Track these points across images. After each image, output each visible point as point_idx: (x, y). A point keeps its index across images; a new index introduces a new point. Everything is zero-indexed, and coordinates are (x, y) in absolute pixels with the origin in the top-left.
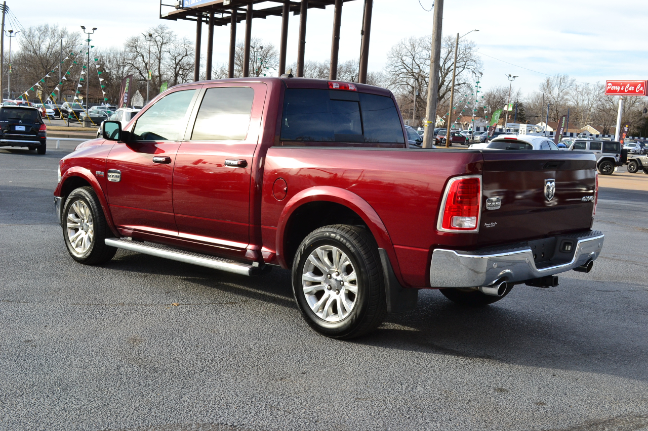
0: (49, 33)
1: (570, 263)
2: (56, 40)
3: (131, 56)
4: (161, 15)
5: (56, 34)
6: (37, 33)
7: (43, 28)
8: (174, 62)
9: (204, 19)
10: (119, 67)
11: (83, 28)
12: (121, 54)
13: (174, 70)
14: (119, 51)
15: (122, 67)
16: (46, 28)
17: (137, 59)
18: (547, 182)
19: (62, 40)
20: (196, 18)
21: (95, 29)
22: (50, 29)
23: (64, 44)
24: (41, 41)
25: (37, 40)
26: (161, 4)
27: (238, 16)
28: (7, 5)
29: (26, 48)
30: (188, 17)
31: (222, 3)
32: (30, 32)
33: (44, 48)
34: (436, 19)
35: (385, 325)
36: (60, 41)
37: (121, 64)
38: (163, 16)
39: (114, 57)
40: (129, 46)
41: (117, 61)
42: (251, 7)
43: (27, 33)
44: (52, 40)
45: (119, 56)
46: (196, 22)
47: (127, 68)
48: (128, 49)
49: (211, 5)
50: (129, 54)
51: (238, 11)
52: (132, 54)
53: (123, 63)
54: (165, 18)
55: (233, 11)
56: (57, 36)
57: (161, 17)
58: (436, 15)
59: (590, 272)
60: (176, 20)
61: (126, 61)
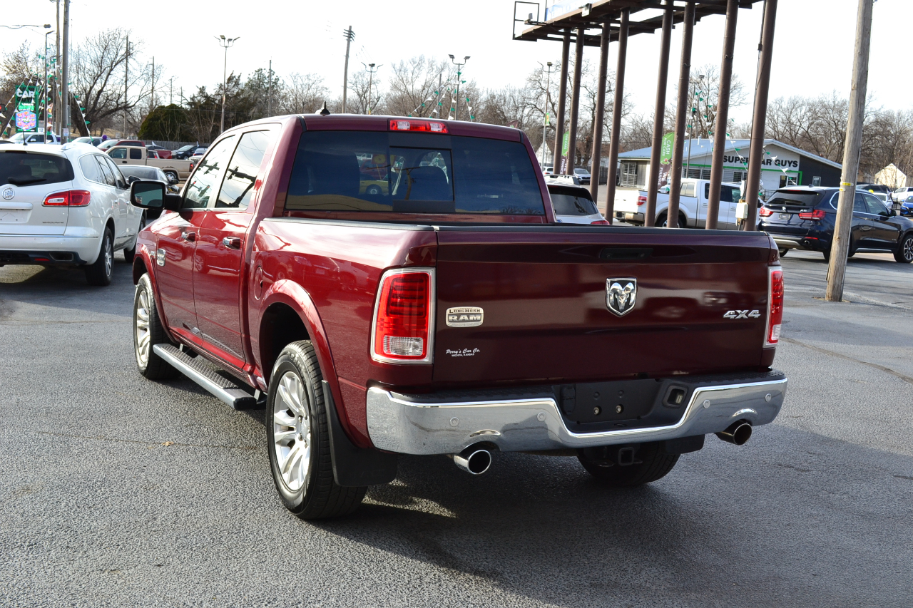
0: (426, 65)
1: (675, 426)
2: (434, 76)
3: (533, 94)
4: (514, 35)
5: (434, 67)
6: (410, 67)
7: (417, 60)
8: (592, 100)
9: (572, 38)
10: (517, 109)
11: (452, 57)
12: (520, 92)
13: (591, 112)
14: (517, 89)
15: (521, 109)
16: (421, 60)
17: (540, 98)
18: (612, 283)
19: (441, 75)
20: (562, 37)
21: (467, 58)
22: (426, 62)
23: (444, 79)
24: (414, 76)
25: (410, 75)
26: (515, 20)
27: (611, 32)
28: (352, 30)
29: (395, 87)
30: (549, 36)
31: (581, 14)
32: (402, 66)
33: (418, 86)
34: (861, 21)
35: (415, 503)
36: (439, 76)
37: (520, 105)
38: (516, 36)
39: (510, 96)
40: (530, 80)
41: (514, 102)
42: (626, 18)
43: (398, 67)
44: (429, 75)
45: (517, 94)
46: (562, 43)
47: (527, 111)
48: (530, 85)
49: (568, 18)
50: (531, 91)
51: (612, 25)
52: (535, 91)
53: (522, 104)
54: (519, 38)
55: (605, 25)
56: (435, 69)
57: (514, 38)
58: (860, 14)
59: (748, 443)
60: (536, 41)
61: (527, 101)
